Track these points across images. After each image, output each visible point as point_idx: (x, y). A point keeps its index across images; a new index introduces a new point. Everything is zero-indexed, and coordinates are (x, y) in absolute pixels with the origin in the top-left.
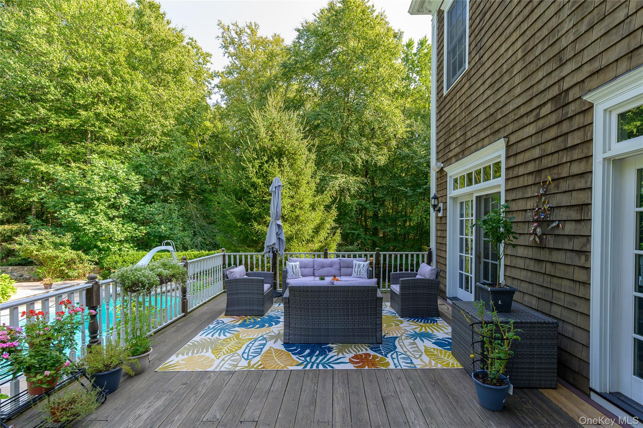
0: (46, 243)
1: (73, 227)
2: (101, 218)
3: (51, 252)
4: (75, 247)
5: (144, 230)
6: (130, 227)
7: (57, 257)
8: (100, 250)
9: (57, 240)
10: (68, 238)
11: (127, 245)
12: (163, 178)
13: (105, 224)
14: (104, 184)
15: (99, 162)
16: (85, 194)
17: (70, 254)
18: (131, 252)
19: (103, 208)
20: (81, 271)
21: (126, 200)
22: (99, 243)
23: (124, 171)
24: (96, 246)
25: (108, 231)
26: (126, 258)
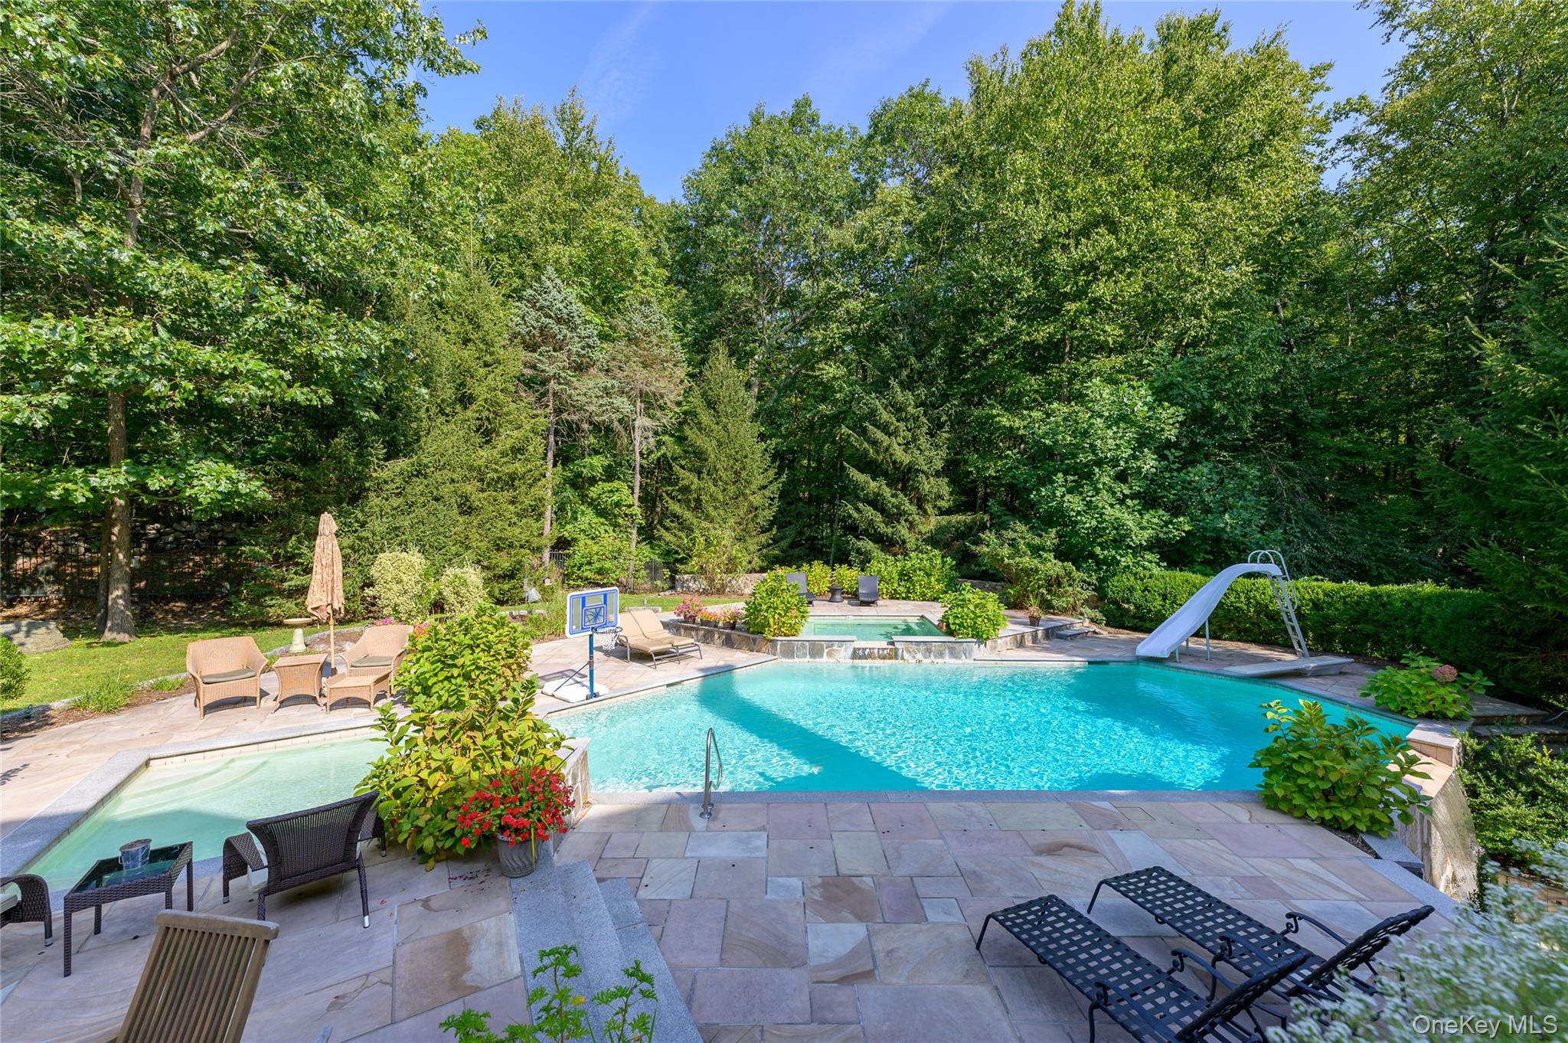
0: (1022, 547)
1: (1056, 517)
2: (1103, 499)
3: (1027, 561)
4: (1061, 555)
5: (1184, 524)
6: (1155, 518)
7: (1037, 571)
8: (1099, 563)
9: (1037, 541)
10: (1051, 538)
11: (1148, 556)
12: (1217, 405)
13: (1112, 513)
14: (1110, 433)
15: (1100, 391)
16: (1074, 456)
17: (1054, 567)
18: (1156, 571)
19: (1106, 479)
20: (1071, 600)
21: (1149, 463)
22: (1098, 550)
23: (1145, 404)
24: (1092, 555)
25: (1118, 525)
26: (1151, 583)
